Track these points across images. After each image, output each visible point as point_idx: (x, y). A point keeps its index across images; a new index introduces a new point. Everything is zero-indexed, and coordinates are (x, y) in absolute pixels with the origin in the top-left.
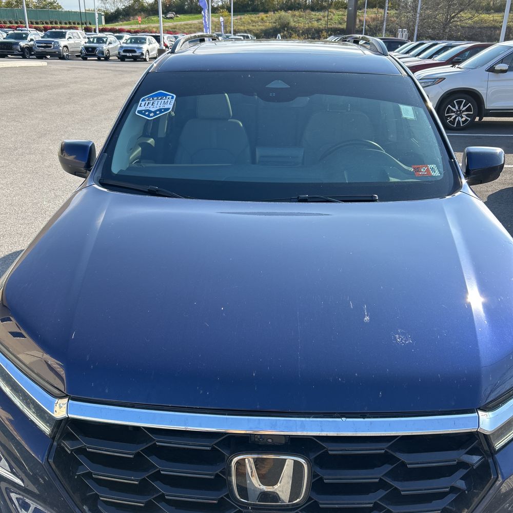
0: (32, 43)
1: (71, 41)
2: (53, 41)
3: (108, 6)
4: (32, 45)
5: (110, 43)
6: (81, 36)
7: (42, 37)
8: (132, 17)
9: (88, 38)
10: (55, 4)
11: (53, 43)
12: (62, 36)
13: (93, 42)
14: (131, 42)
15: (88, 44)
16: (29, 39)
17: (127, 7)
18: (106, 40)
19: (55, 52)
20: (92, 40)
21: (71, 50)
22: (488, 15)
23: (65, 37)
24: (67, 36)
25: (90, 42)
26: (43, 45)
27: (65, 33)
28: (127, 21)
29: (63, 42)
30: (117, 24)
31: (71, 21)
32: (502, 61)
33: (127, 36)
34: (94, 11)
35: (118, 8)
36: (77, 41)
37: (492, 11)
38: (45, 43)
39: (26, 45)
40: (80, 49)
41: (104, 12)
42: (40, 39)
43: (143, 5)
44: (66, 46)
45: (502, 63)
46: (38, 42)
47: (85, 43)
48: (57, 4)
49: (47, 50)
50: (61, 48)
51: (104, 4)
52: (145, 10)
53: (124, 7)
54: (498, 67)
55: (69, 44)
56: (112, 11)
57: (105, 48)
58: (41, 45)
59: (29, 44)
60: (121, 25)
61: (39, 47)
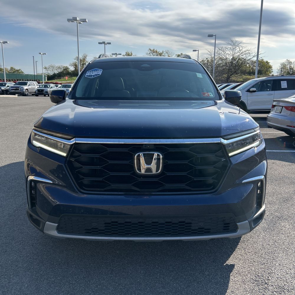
0: (8, 88)
1: (30, 87)
2: (20, 87)
3: (49, 72)
4: (8, 89)
5: (51, 88)
6: (36, 85)
7: (14, 85)
8: (62, 77)
9: (39, 86)
10: (20, 71)
11: (20, 88)
12: (25, 84)
13: (42, 87)
14: (63, 87)
15: (39, 88)
16: (6, 86)
17: (60, 72)
18: (49, 86)
19: (21, 92)
20: (41, 86)
21: (29, 91)
22: (250, 76)
23: (27, 85)
24: (28, 84)
25: (40, 87)
26: (15, 88)
27: (27, 83)
28: (59, 79)
29: (25, 87)
30: (54, 80)
31: (28, 79)
33: (60, 85)
34: (42, 74)
35: (55, 73)
36: (33, 87)
37: (252, 74)
38: (16, 88)
39: (5, 89)
40: (34, 91)
41: (47, 75)
42: (13, 86)
43: (68, 71)
44: (27, 89)
45: (253, 88)
46: (12, 87)
47: (38, 87)
48: (21, 71)
49: (16, 91)
50: (24, 90)
51: (47, 71)
52: (70, 74)
53: (58, 72)
54: (251, 90)
55: (29, 88)
56: (51, 74)
57: (48, 90)
58: (13, 89)
59: (7, 88)
60: (56, 81)
61: (12, 89)
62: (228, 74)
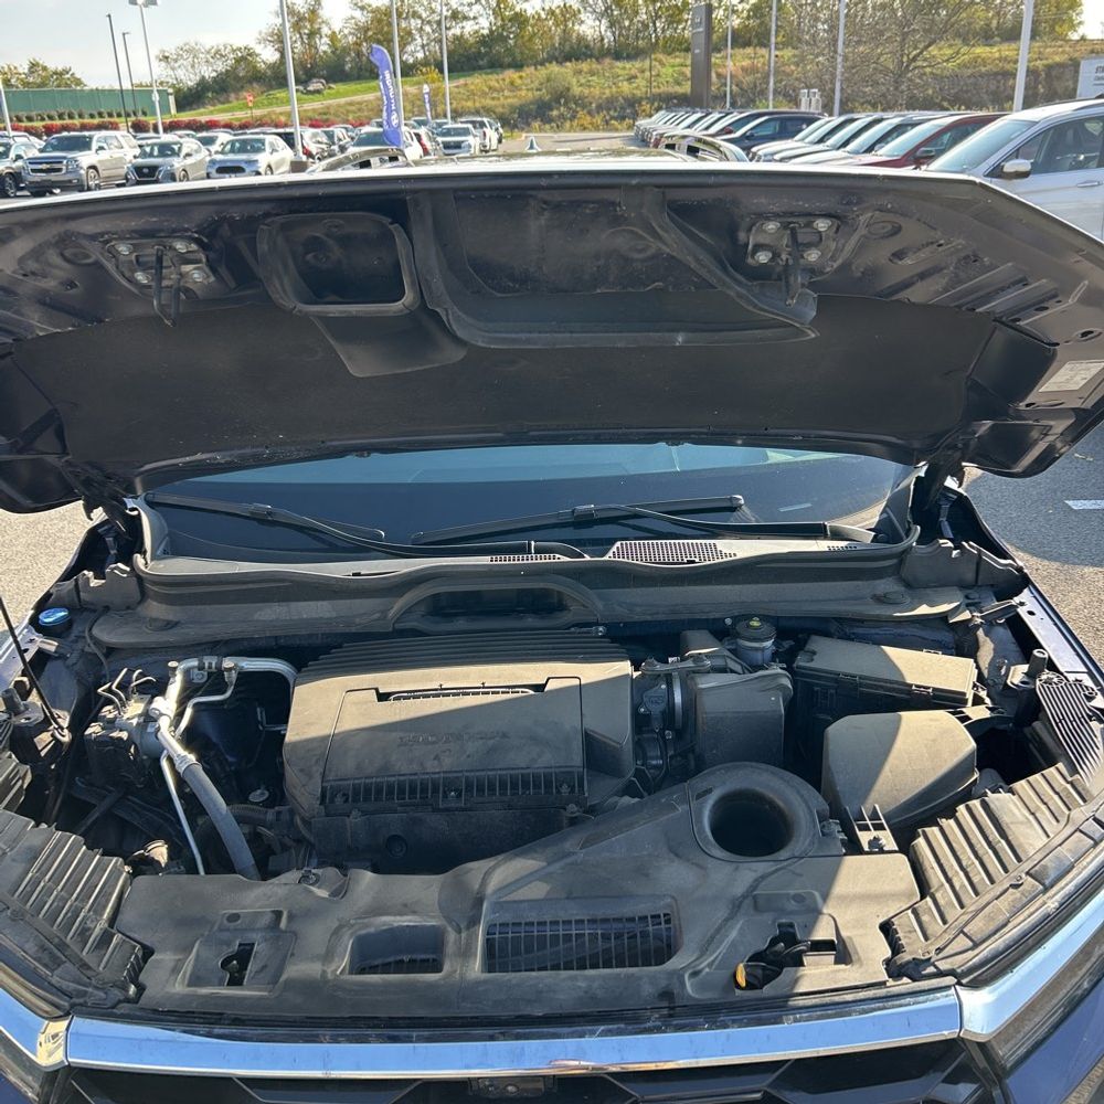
0: (20, 163)
1: (104, 155)
2: (65, 158)
3: (181, 73)
4: (18, 168)
5: (188, 155)
6: (125, 145)
7: (41, 151)
8: (233, 95)
9: (140, 146)
10: (68, 76)
11: (65, 162)
12: (84, 144)
13: (151, 155)
14: (232, 151)
15: (140, 160)
16: (12, 155)
17: (221, 74)
18: (180, 149)
19: (70, 181)
20: (148, 149)
21: (103, 173)
22: (988, 49)
23: (90, 149)
24: (95, 145)
25: (144, 155)
26: (44, 166)
27: (91, 138)
28: (223, 103)
29: (85, 159)
30: (202, 110)
31: (102, 110)
32: (1016, 154)
33: (223, 137)
34: (151, 86)
35: (203, 77)
36: (117, 154)
37: (997, 39)
38: (47, 163)
39: (7, 168)
40: (123, 172)
41: (173, 86)
42: (38, 155)
43: (255, 67)
44: (93, 167)
45: (1017, 157)
46: (33, 161)
47: (135, 157)
48: (73, 74)
49: (53, 177)
50: (82, 172)
51: (173, 69)
52: (261, 78)
53: (214, 74)
54: (1009, 167)
55: (99, 162)
56: (190, 84)
57: (176, 165)
58: (40, 167)
59: (14, 166)
60: (211, 113)
61: (33, 171)
62: (902, 56)
